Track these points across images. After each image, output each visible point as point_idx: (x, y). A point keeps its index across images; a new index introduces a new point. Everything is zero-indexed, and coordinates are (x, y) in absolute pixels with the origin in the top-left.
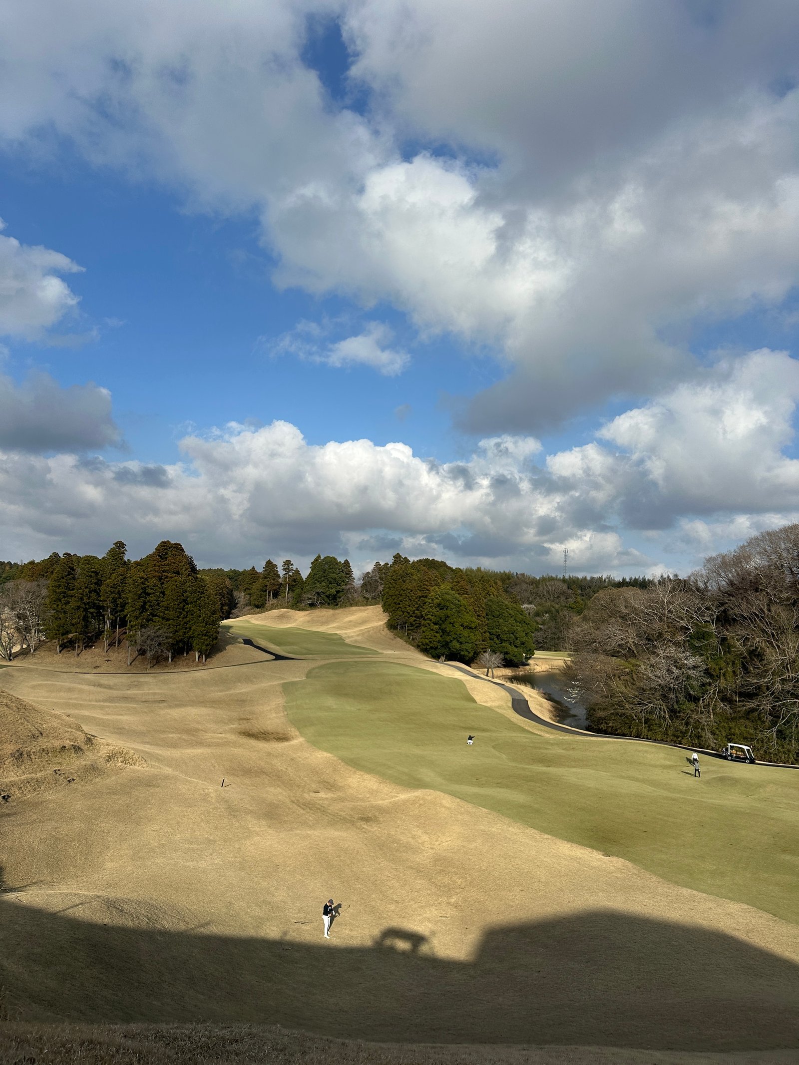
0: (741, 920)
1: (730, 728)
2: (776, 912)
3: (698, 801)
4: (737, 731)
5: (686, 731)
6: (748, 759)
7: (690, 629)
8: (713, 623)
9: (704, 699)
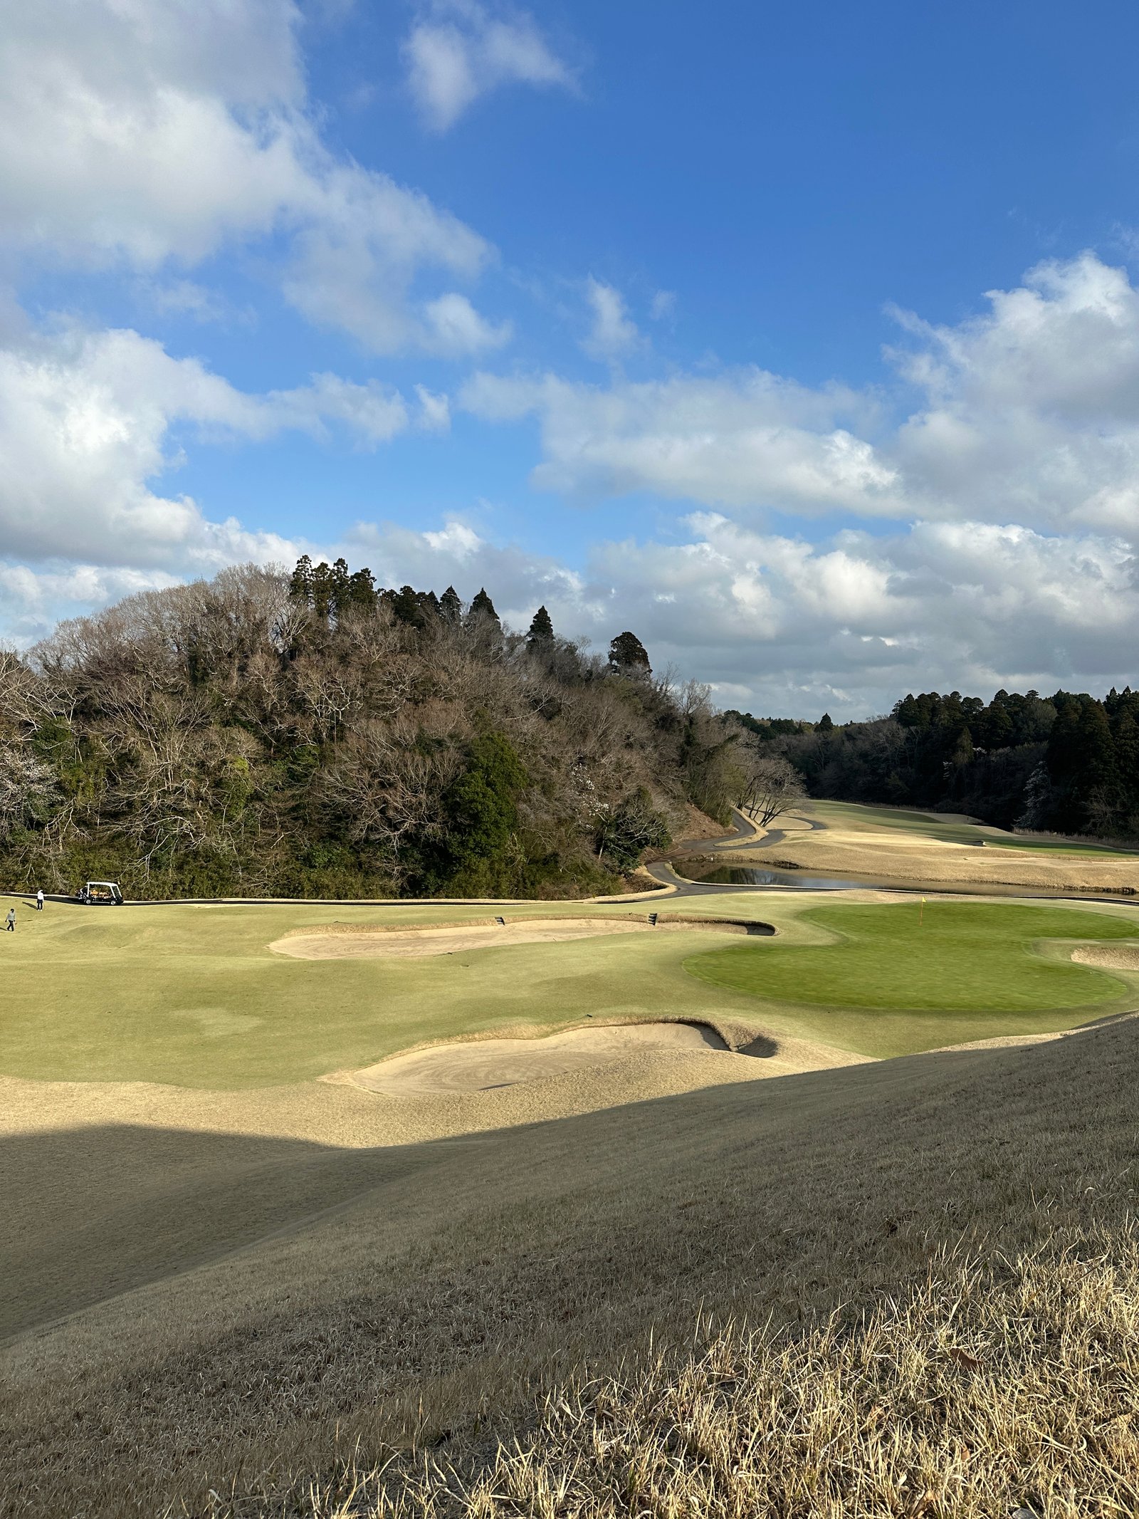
0: (138, 1102)
1: (88, 862)
2: (179, 1080)
3: (56, 964)
4: (97, 865)
5: (23, 873)
6: (114, 899)
7: (33, 725)
8: (69, 717)
9: (52, 825)
